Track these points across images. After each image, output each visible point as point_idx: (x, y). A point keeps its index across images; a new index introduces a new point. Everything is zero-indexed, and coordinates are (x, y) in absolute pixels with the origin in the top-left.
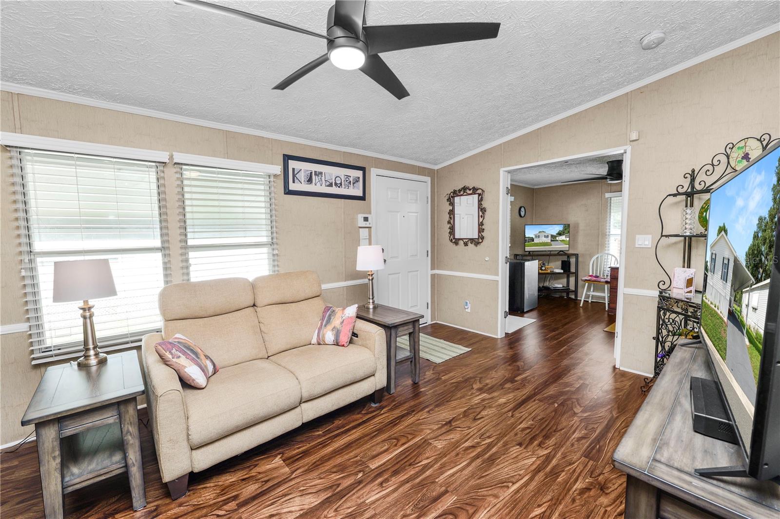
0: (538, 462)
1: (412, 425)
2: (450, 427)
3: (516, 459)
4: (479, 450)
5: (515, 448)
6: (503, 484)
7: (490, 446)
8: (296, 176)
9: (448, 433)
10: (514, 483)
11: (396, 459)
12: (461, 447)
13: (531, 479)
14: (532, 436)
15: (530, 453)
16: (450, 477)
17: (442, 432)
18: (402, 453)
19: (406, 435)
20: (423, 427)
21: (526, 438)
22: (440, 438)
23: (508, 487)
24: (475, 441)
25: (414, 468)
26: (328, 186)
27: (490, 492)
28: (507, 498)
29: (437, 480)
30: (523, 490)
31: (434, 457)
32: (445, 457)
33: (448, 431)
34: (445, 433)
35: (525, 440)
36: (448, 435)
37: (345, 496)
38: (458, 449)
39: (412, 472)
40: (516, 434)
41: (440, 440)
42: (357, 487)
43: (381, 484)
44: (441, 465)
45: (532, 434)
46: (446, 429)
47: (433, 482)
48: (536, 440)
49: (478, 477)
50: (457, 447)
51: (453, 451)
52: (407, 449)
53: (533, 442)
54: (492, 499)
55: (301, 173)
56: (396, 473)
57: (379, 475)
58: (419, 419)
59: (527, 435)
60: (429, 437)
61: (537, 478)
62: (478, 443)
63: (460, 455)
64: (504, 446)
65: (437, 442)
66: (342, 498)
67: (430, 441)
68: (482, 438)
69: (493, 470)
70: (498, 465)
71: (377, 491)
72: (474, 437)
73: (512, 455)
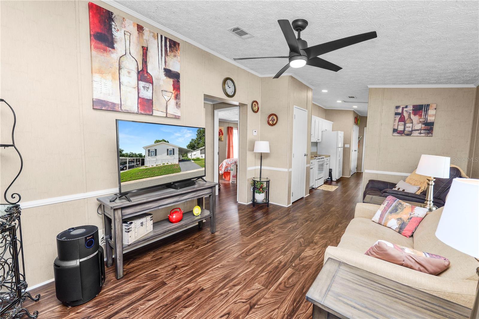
0: (198, 278)
1: (282, 301)
2: (250, 303)
3: (210, 279)
4: (231, 284)
6: (223, 266)
7: (223, 288)
9: (252, 295)
10: (218, 267)
12: (242, 285)
15: (199, 284)
16: (249, 268)
17: (256, 296)
19: (282, 291)
20: (272, 300)
22: (257, 291)
23: (221, 265)
24: (232, 290)
25: (268, 270)
29: (255, 266)
31: (258, 277)
32: (252, 278)
33: (252, 297)
34: (254, 296)
36: (251, 294)
37: (293, 257)
38: (245, 283)
39: (268, 268)
41: (257, 289)
42: (292, 259)
43: (281, 262)
44: (254, 273)
46: (254, 300)
47: (256, 265)
49: (234, 269)
50: (245, 284)
51: (248, 282)
52: (276, 280)
56: (277, 267)
57: (284, 266)
58: (278, 308)
59: (191, 299)
60: (265, 291)
62: (231, 289)
63: (243, 279)
65: (259, 288)
66: (294, 256)
67: (263, 288)
68: (227, 293)
70: (222, 275)
72: (233, 294)
73: (211, 282)
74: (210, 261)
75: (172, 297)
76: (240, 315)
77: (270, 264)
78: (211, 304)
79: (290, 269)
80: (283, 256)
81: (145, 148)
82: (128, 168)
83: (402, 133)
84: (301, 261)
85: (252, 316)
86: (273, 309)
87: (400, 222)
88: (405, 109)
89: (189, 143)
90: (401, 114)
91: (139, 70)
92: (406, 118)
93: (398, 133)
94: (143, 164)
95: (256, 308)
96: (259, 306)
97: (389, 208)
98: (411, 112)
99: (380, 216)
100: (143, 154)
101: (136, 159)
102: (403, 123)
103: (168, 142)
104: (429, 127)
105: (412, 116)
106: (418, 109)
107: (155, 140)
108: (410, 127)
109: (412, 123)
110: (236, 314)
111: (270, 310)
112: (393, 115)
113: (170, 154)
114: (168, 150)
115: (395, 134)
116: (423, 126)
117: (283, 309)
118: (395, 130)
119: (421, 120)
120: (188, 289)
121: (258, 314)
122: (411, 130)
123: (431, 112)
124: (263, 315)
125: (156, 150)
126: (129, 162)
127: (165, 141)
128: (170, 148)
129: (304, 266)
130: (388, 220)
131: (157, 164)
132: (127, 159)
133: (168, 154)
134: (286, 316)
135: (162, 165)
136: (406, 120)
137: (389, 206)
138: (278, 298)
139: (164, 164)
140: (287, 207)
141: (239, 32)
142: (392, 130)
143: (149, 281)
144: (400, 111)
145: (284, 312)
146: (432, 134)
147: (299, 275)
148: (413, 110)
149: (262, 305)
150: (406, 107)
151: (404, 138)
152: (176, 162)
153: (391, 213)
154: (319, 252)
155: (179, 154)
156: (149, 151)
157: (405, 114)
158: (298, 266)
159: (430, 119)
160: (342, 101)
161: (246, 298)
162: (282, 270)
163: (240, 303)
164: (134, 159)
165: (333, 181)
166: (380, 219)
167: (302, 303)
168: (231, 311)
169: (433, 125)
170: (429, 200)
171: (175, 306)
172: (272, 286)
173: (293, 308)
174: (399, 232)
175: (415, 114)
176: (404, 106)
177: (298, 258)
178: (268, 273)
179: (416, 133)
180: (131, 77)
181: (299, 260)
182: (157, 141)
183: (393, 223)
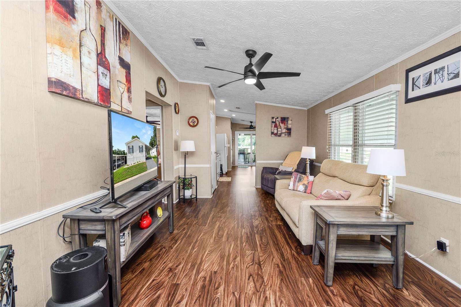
0: (202, 267)
2: (256, 263)
3: (213, 263)
4: (231, 259)
5: (217, 269)
6: (211, 252)
7: (228, 263)
8: (416, 84)
9: (252, 259)
10: (208, 253)
11: (254, 240)
13: (202, 258)
14: (212, 283)
15: (208, 270)
18: (256, 243)
19: (265, 249)
20: (266, 255)
21: (214, 279)
23: (209, 251)
26: (452, 79)
27: (214, 247)
28: (207, 248)
30: (203, 253)
34: (254, 258)
35: (215, 277)
40: (221, 278)
45: (213, 284)
48: (209, 281)
49: (222, 250)
53: (209, 278)
54: (212, 246)
55: (420, 79)
58: (273, 257)
59: (215, 282)
60: (257, 252)
61: (200, 260)
62: (235, 262)
64: (222, 267)
69: (218, 254)
70: (218, 257)
71: (245, 232)
73: (216, 264)
74: (196, 253)
75: (197, 289)
76: (258, 272)
77: (242, 237)
78: (233, 277)
79: (256, 235)
80: (244, 230)
81: (127, 144)
82: (117, 168)
83: (276, 135)
84: (257, 228)
85: (266, 269)
86: (271, 259)
87: (304, 186)
88: (277, 119)
89: (150, 141)
90: (275, 122)
91: (98, 52)
92: (278, 125)
93: (274, 135)
94: (126, 163)
95: (263, 264)
96: (263, 262)
97: (296, 179)
98: (280, 121)
99: (293, 185)
100: (126, 151)
101: (122, 156)
102: (276, 128)
103: (139, 139)
104: (289, 131)
105: (281, 124)
106: (284, 120)
107: (132, 136)
108: (280, 131)
109: (281, 128)
110: (256, 273)
111: (271, 261)
112: (270, 123)
113: (141, 152)
114: (139, 146)
115: (273, 136)
116: (286, 130)
117: (276, 257)
118: (272, 133)
119: (285, 127)
120: (203, 277)
121: (267, 266)
122: (280, 133)
123: (290, 122)
124: (270, 265)
125: (133, 146)
126: (117, 160)
127: (138, 138)
128: (141, 145)
129: (262, 230)
130: (298, 186)
131: (134, 163)
132: (116, 156)
133: (140, 152)
134: (281, 259)
135: (137, 163)
136: (278, 126)
137: (296, 178)
138: (268, 253)
139: (138, 162)
140: (211, 197)
141: (200, 43)
142: (270, 133)
143: (157, 291)
144: (274, 120)
145: (279, 258)
146: (291, 135)
147: (265, 236)
148: (281, 120)
149: (264, 261)
150: (278, 118)
151: (278, 138)
152: (144, 160)
153: (298, 182)
154: (261, 220)
155: (146, 152)
156: (129, 147)
157: (277, 123)
158: (259, 232)
159: (290, 126)
160: (228, 110)
161: (251, 262)
162: (252, 237)
163: (250, 266)
164: (120, 157)
165: (224, 174)
166: (293, 187)
167: (281, 249)
168: (251, 273)
169: (291, 130)
170: (308, 172)
171: (208, 292)
172: (257, 248)
173: (281, 254)
174: (305, 192)
175: (282, 123)
176: (276, 118)
177: (254, 227)
178: (247, 243)
179: (283, 135)
180: (91, 58)
181: (255, 229)
182: (133, 137)
183: (301, 188)
